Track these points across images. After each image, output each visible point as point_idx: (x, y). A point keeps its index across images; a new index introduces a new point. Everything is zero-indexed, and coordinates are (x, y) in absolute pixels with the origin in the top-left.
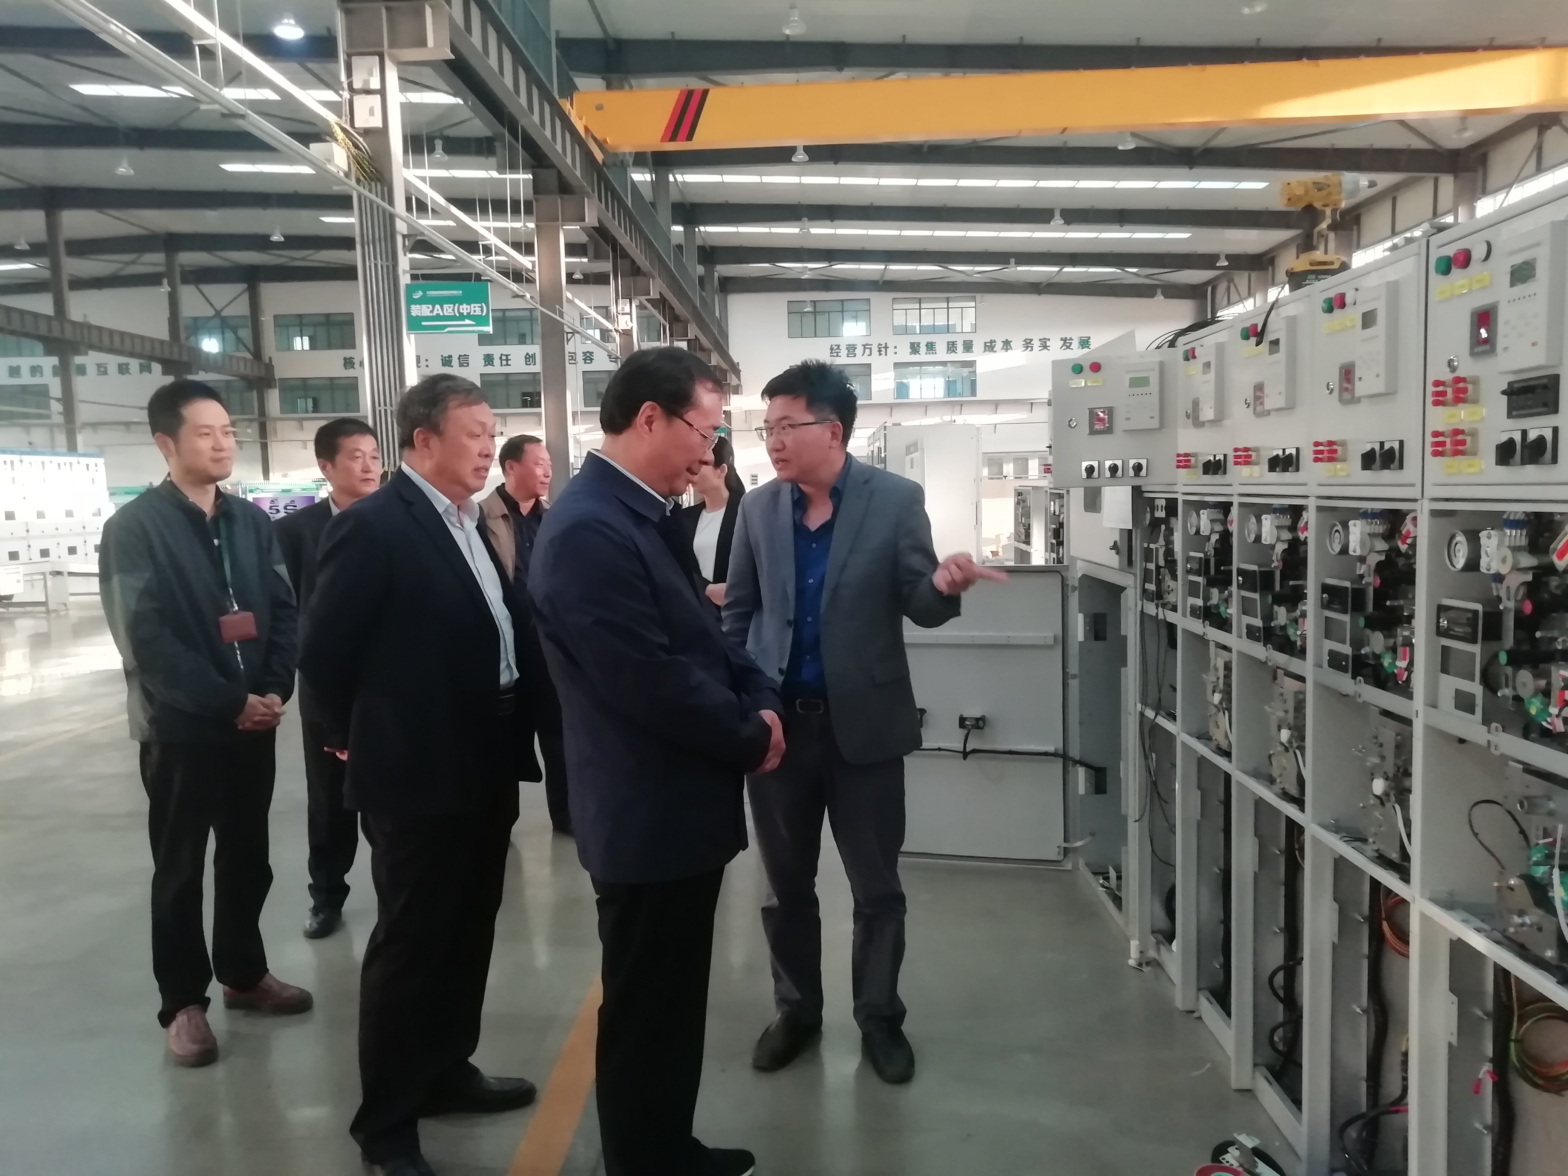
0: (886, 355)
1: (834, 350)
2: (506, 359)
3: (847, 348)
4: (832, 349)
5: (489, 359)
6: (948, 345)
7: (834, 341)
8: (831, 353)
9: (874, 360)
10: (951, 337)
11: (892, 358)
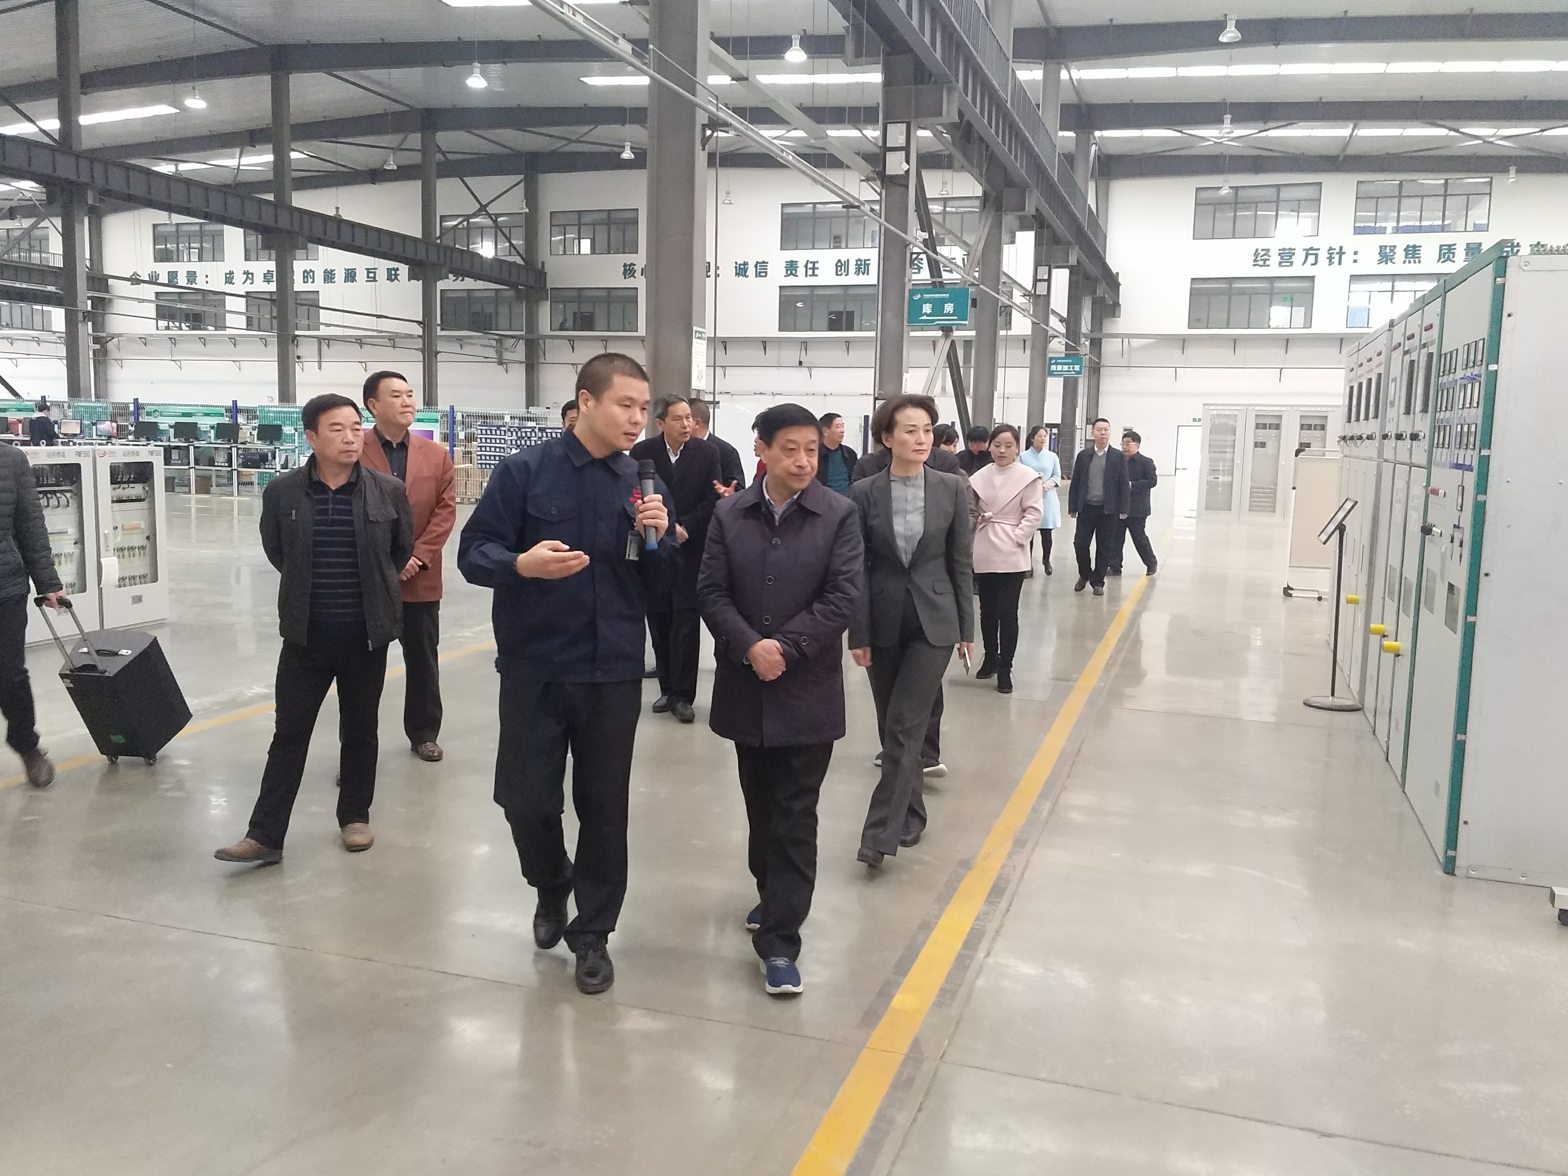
0: (1340, 263)
1: (1261, 258)
2: (812, 268)
3: (1280, 254)
4: (1256, 254)
5: (791, 268)
6: (1441, 250)
7: (1260, 243)
8: (1255, 261)
9: (1322, 272)
10: (1446, 238)
11: (1348, 268)
